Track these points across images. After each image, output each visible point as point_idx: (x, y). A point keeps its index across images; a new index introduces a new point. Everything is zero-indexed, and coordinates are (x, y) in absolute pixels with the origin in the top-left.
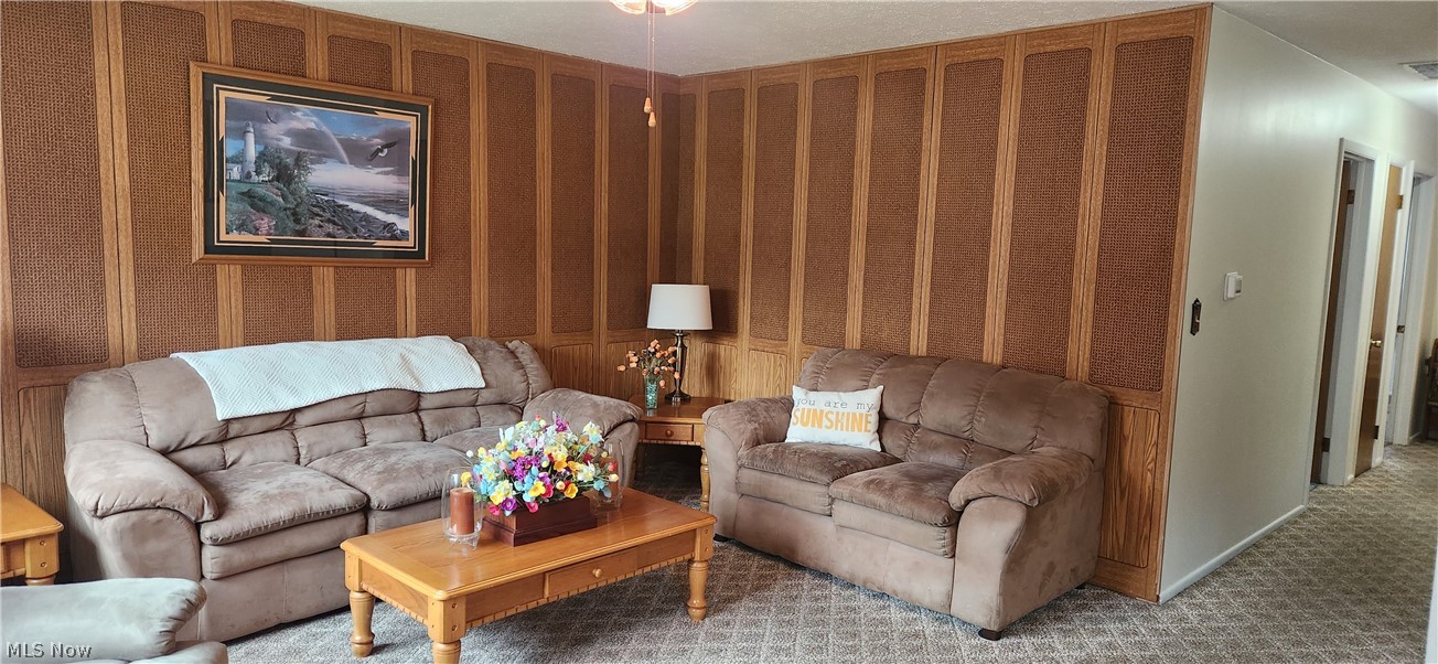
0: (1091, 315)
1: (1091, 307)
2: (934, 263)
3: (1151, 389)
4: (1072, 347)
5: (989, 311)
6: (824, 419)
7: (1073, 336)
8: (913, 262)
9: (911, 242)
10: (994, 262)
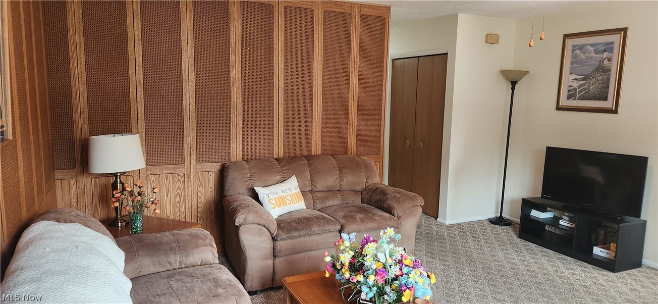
0: (356, 128)
1: (356, 124)
2: (285, 109)
3: (377, 154)
4: (349, 142)
5: (314, 131)
6: (286, 200)
7: (349, 137)
8: (273, 109)
9: (271, 98)
10: (315, 108)
